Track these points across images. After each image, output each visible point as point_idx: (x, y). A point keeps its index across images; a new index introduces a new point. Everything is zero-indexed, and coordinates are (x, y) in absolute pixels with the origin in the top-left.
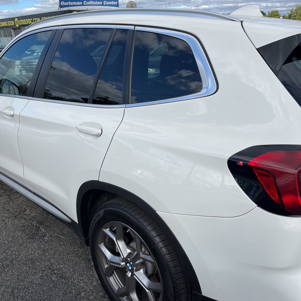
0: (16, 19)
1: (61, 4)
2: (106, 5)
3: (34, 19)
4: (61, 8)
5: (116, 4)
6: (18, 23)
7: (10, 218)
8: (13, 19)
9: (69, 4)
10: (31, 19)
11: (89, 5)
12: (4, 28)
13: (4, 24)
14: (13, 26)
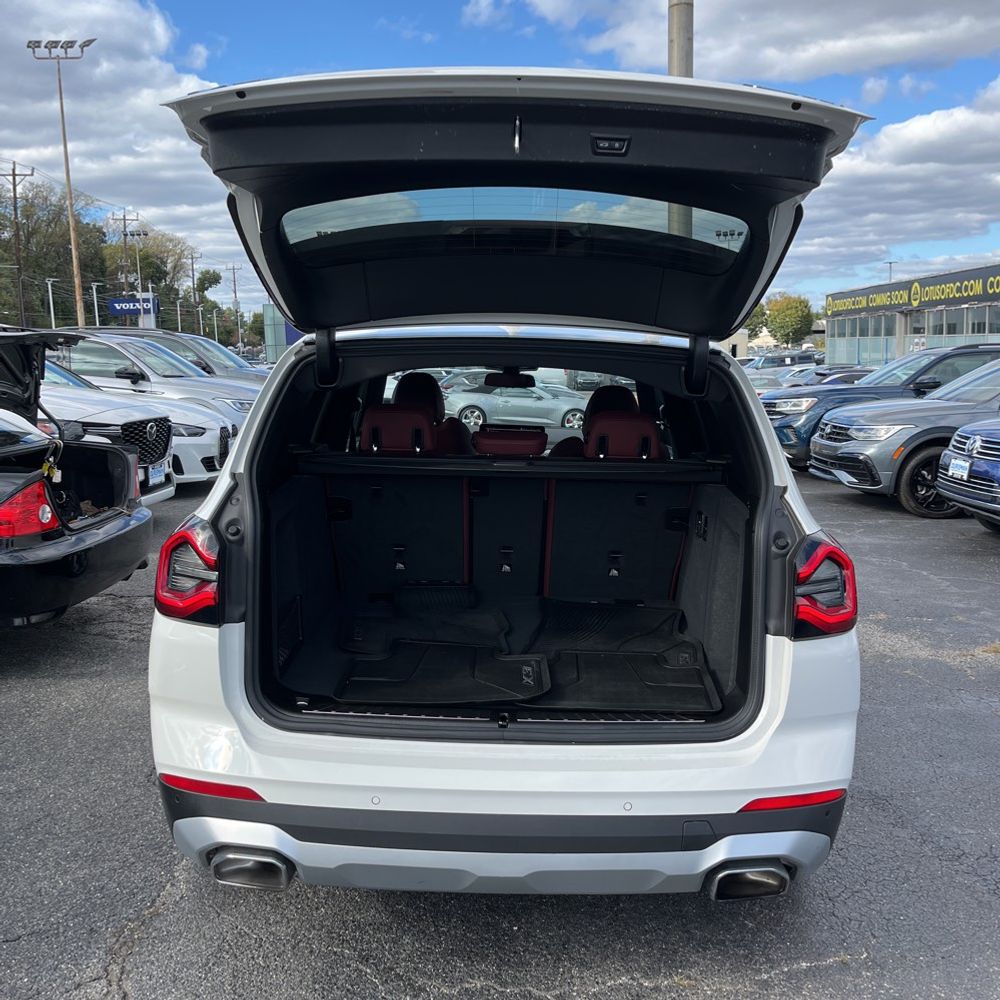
0: (916, 284)
3: (966, 283)
6: (918, 297)
8: (907, 285)
10: (958, 284)
12: (878, 311)
13: (881, 299)
14: (904, 304)
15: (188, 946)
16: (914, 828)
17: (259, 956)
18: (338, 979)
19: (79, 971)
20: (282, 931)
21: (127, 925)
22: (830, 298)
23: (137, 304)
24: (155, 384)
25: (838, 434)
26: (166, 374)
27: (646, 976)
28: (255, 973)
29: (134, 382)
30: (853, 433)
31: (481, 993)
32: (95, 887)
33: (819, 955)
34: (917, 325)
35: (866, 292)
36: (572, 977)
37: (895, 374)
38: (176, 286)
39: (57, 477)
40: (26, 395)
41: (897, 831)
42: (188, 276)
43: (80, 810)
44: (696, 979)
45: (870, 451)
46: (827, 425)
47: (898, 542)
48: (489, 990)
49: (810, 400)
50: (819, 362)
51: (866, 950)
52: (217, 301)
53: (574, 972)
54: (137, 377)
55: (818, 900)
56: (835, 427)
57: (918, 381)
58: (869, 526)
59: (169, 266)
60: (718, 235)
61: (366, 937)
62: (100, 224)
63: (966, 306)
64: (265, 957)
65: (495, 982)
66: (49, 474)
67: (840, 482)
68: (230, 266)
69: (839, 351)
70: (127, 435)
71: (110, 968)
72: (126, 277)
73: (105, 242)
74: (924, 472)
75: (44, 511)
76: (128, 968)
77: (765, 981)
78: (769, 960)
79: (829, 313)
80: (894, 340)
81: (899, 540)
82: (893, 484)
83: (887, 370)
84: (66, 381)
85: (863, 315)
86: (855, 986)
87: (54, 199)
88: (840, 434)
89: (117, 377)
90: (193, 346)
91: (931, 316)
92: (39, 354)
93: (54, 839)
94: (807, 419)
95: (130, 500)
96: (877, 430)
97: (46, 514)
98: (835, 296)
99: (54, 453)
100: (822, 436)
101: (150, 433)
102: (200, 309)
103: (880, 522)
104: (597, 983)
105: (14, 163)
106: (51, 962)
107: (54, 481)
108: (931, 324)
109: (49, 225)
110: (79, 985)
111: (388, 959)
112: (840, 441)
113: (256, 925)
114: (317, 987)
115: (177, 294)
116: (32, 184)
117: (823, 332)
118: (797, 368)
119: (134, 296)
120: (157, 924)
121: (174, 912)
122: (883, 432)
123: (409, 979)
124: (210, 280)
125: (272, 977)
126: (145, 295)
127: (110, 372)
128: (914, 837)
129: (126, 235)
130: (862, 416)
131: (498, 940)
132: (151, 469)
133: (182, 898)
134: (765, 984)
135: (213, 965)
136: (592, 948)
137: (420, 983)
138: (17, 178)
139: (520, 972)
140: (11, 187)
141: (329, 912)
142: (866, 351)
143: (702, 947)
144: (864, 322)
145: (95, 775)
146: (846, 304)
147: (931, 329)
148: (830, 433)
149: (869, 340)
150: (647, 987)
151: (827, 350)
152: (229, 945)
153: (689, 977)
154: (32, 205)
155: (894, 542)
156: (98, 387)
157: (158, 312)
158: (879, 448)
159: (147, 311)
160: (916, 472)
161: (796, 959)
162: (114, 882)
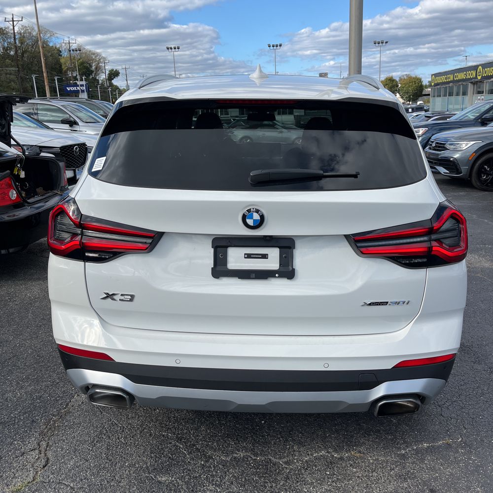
0: (480, 67)
6: (481, 74)
8: (475, 68)
12: (459, 82)
13: (461, 76)
14: (473, 78)
15: (84, 431)
16: (485, 364)
17: (122, 437)
18: (164, 451)
19: (24, 445)
20: (135, 422)
21: (52, 418)
22: (433, 76)
23: (78, 88)
24: (81, 126)
25: (439, 147)
26: (88, 121)
27: (336, 451)
28: (119, 447)
29: (71, 126)
30: (447, 146)
31: (243, 459)
32: (36, 396)
33: (434, 440)
34: (479, 90)
35: (453, 72)
36: (294, 451)
37: (467, 116)
38: (97, 78)
39: (22, 175)
40: (4, 131)
41: (476, 366)
42: (103, 73)
43: (32, 353)
44: (364, 453)
45: (457, 156)
46: (433, 142)
47: (470, 204)
48: (247, 458)
49: (424, 129)
50: (426, 111)
51: (461, 436)
52: (118, 85)
53: (295, 448)
54: (72, 123)
55: (433, 406)
56: (437, 143)
57: (483, 117)
58: (455, 196)
59: (93, 68)
60: (375, 43)
61: (181, 427)
62: (58, 46)
64: (126, 438)
65: (251, 453)
66: (18, 173)
67: (439, 173)
68: (124, 67)
69: (437, 104)
70: (63, 153)
71: (41, 443)
72: (72, 74)
73: (61, 56)
74: (486, 167)
75: (13, 194)
76: (50, 444)
77: (404, 455)
78: (405, 442)
79: (433, 84)
80: (467, 98)
81: (471, 203)
82: (468, 173)
83: (463, 114)
84: (35, 126)
85: (451, 84)
86: (455, 458)
87: (34, 34)
88: (441, 147)
89: (62, 123)
90: (102, 107)
91: (487, 84)
92: (9, 108)
93: (17, 369)
94: (422, 139)
95: (61, 187)
96: (461, 144)
97: (13, 195)
98: (436, 75)
99: (20, 162)
100: (430, 149)
101: (76, 151)
102: (110, 89)
103: (461, 193)
104: (308, 455)
105: (13, 15)
106: (9, 440)
107: (21, 177)
108: (487, 89)
109: (32, 47)
110: (24, 453)
111: (192, 439)
112: (440, 151)
113: (121, 419)
114: (153, 455)
115: (99, 82)
116: (22, 26)
117: (429, 95)
118: (415, 114)
119: (76, 83)
120: (68, 418)
121: (78, 411)
122: (464, 145)
123: (204, 451)
124: (114, 74)
125: (128, 450)
126: (81, 83)
127: (59, 121)
128: (486, 369)
129: (70, 51)
130: (453, 137)
131: (254, 429)
132: (77, 171)
133: (82, 403)
134: (403, 457)
135: (97, 442)
136: (305, 434)
137: (209, 453)
138: (14, 22)
139: (265, 447)
140: (12, 28)
141: (161, 412)
142: (451, 104)
143: (367, 434)
144: (451, 88)
145: (41, 334)
146: (443, 79)
147: (487, 91)
148: (435, 147)
149: (453, 98)
150: (336, 457)
151: (430, 105)
152: (106, 430)
153: (360, 452)
154: (24, 37)
155: (469, 204)
156: (52, 129)
157: (88, 92)
158: (462, 154)
159: (83, 91)
160: (481, 166)
161: (421, 442)
162: (47, 393)
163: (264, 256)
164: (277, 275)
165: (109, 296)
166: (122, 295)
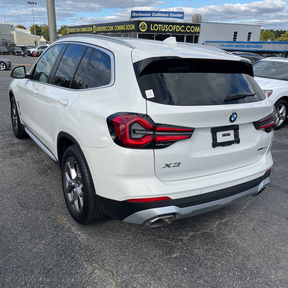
0: (94, 26)
1: (133, 15)
2: (172, 17)
3: (109, 27)
4: (132, 18)
5: (182, 16)
6: (95, 30)
7: (33, 163)
8: (92, 26)
9: (139, 15)
10: (106, 27)
11: (157, 17)
12: (83, 33)
13: (84, 30)
14: (91, 32)
22: (68, 28)
27: (221, 219)
35: (79, 27)
36: (208, 225)
48: (195, 234)
63: (109, 33)
78: (238, 208)
79: (68, 33)
98: (70, 27)
104: (214, 224)
111: (165, 235)
139: (196, 228)
146: (73, 30)
150: (224, 222)
163: (229, 135)
164: (235, 142)
165: (168, 166)
166: (175, 164)
